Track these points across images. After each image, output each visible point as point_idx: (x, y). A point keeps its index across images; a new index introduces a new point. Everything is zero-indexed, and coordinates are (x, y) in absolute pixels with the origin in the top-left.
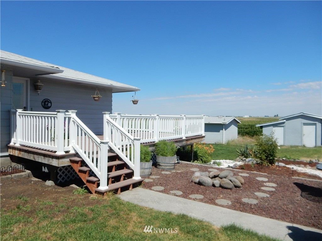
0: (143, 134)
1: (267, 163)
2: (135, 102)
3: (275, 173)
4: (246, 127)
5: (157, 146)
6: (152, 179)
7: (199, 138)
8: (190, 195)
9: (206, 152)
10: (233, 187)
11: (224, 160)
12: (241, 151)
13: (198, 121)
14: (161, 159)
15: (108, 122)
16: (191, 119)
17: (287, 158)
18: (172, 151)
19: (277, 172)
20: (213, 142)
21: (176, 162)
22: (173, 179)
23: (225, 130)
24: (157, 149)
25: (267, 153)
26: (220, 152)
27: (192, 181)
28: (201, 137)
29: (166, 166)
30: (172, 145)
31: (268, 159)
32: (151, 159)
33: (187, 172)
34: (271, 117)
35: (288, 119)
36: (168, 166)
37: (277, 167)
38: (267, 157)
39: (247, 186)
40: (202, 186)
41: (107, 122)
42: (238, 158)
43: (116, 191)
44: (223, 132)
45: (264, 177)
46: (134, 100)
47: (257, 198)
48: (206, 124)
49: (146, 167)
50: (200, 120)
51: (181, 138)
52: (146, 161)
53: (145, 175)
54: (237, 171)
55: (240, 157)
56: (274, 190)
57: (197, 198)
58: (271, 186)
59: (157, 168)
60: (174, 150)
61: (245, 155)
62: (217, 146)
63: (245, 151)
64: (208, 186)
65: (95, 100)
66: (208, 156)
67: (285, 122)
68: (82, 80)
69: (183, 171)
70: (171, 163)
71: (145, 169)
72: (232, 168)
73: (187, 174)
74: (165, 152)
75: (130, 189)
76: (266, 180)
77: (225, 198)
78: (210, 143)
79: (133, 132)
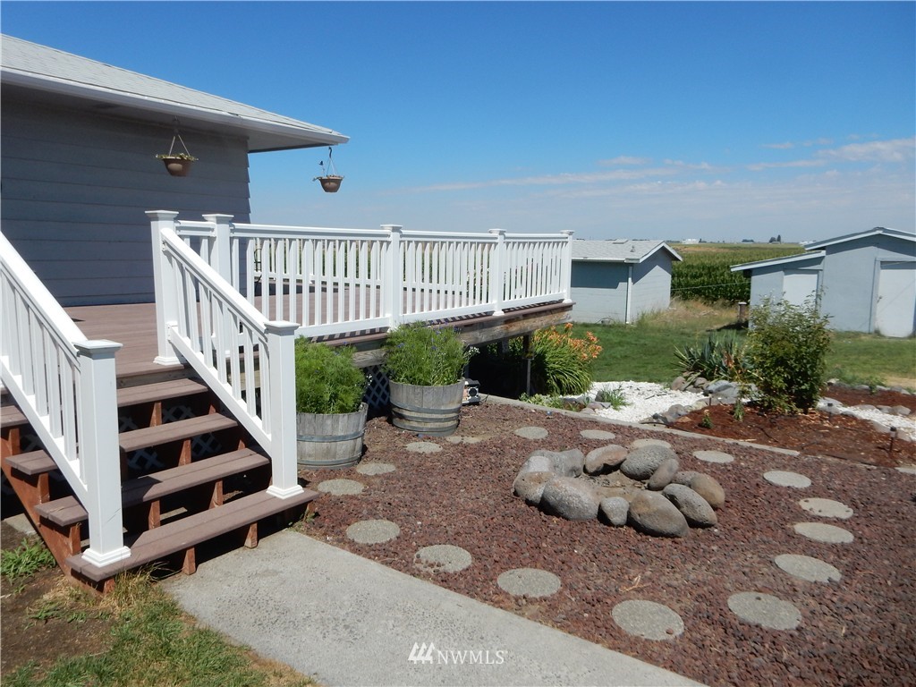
0: (357, 296)
1: (789, 403)
2: (330, 185)
3: (825, 445)
4: (694, 271)
5: (391, 344)
6: (364, 478)
7: (551, 311)
8: (503, 569)
9: (574, 358)
10: (683, 529)
11: (631, 383)
12: (690, 353)
13: (549, 253)
14: (405, 394)
15: (171, 253)
16: (535, 243)
17: (844, 379)
18: (450, 365)
19: (829, 441)
20: (594, 319)
21: (466, 399)
22: (447, 478)
23: (634, 282)
24: (394, 357)
25: (792, 369)
26: (619, 351)
27: (516, 493)
28: (559, 308)
29: (425, 420)
30: (452, 341)
31: (794, 389)
32: (365, 400)
33: (503, 443)
34: (759, 243)
35: (833, 249)
36: (432, 420)
37: (822, 419)
38: (790, 382)
39: (736, 518)
40: (555, 519)
41: (166, 253)
42: (680, 379)
43: (170, 564)
44: (629, 288)
45: (792, 470)
46: (325, 178)
47: (790, 591)
48: (575, 264)
49: (340, 433)
50: (556, 250)
51: (487, 314)
52: (343, 410)
53: (339, 463)
54: (685, 439)
55: (686, 374)
56: (846, 537)
57: (532, 595)
58: (829, 515)
59: (393, 425)
60: (456, 362)
61: (704, 368)
62: (608, 330)
63: (706, 355)
64: (582, 522)
65: (173, 173)
66: (578, 372)
67: (823, 257)
68: (110, 91)
69: (487, 438)
70: (442, 408)
71: (336, 439)
72: (669, 425)
73: (502, 453)
74: (420, 370)
75: (248, 542)
76: (802, 482)
77: (650, 591)
78: (587, 321)
79: (330, 288)
